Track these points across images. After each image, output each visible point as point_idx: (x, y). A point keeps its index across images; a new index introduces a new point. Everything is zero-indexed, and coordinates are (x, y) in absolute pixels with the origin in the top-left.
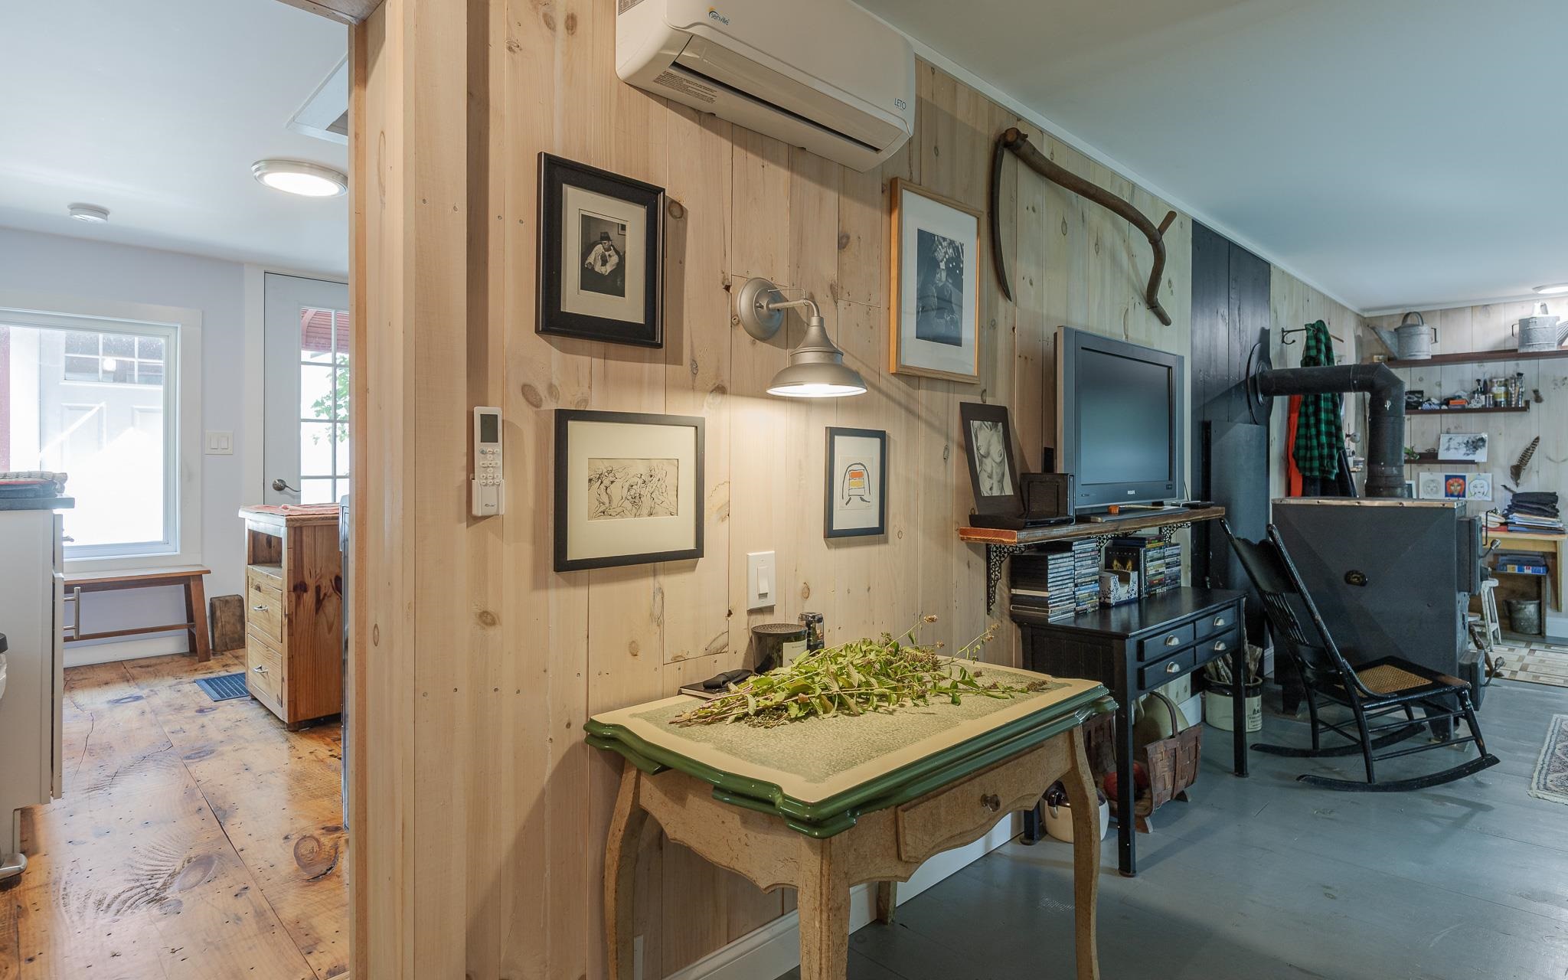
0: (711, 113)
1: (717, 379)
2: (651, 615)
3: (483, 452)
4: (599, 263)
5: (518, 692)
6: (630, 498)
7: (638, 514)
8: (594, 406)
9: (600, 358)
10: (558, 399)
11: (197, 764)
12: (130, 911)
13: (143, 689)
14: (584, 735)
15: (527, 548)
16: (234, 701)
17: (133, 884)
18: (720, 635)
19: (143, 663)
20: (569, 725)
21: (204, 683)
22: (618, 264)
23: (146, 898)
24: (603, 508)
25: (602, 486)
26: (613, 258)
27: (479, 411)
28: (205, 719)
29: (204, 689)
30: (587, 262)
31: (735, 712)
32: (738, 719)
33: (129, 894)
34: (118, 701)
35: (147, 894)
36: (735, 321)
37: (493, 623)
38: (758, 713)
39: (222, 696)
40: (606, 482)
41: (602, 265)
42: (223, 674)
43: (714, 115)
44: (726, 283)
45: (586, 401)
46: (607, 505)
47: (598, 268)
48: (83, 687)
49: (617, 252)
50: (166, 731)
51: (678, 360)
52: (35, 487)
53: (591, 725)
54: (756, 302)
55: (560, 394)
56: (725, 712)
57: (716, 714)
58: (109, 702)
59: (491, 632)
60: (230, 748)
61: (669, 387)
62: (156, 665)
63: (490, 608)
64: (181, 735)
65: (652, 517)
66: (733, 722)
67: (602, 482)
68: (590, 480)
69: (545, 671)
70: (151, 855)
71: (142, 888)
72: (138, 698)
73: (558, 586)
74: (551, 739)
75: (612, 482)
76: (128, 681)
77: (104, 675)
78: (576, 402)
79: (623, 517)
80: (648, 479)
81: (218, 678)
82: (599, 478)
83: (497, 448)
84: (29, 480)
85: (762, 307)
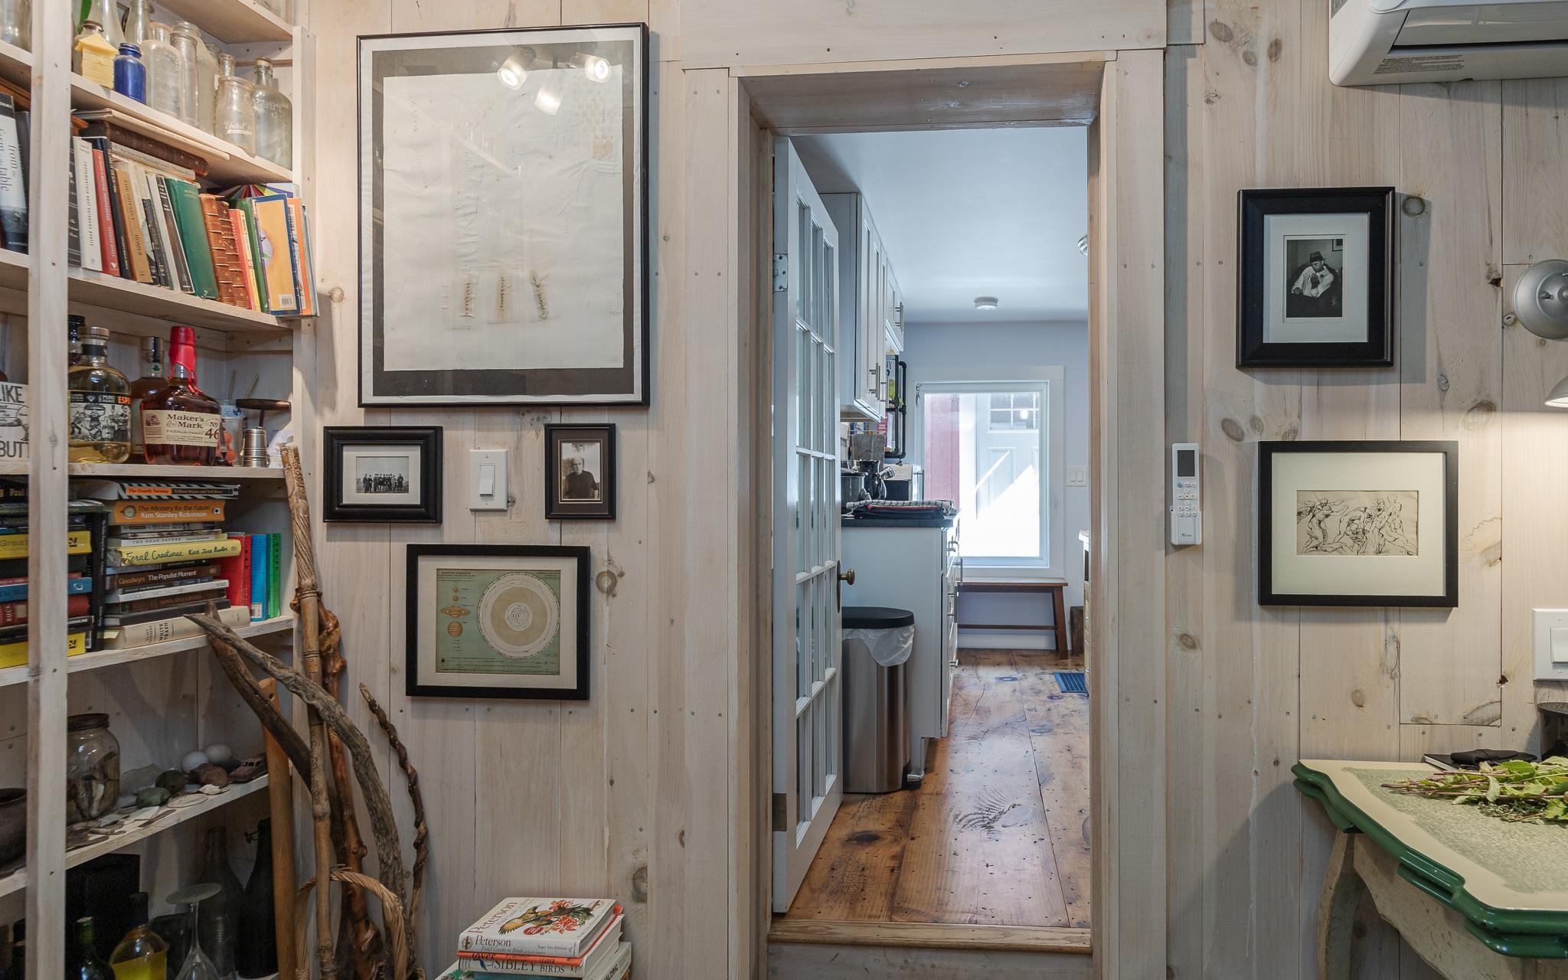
0: (1467, 80)
1: (1479, 394)
2: (1382, 664)
3: (1180, 486)
4: (1310, 285)
5: (1220, 717)
6: (1350, 533)
7: (1361, 551)
8: (1305, 436)
9: (1314, 385)
10: (1262, 431)
11: (1037, 738)
12: (971, 828)
13: (1019, 673)
14: (1293, 777)
15: (1228, 581)
16: (1075, 695)
17: (977, 811)
18: (1487, 705)
19: (1024, 653)
20: (1276, 763)
21: (1059, 676)
22: (1333, 283)
23: (982, 823)
24: (1315, 543)
25: (1315, 520)
26: (1326, 278)
27: (1176, 447)
28: (1052, 704)
29: (1057, 681)
30: (1294, 288)
31: (1469, 792)
32: (1471, 802)
33: (975, 817)
34: (1002, 679)
35: (983, 821)
36: (1510, 320)
37: (1193, 646)
38: (1499, 802)
39: (1068, 689)
40: (1320, 515)
41: (1313, 288)
42: (1074, 671)
43: (1471, 79)
44: (1494, 276)
45: (1295, 432)
46: (1321, 539)
47: (1309, 292)
48: (985, 664)
49: (1331, 270)
50: (1025, 707)
51: (1419, 377)
52: (932, 511)
53: (1299, 769)
54: (1541, 292)
55: (1265, 426)
56: (1454, 790)
57: (1441, 789)
58: (997, 678)
59: (1191, 654)
60: (1063, 731)
61: (1403, 408)
62: (1032, 656)
63: (1191, 632)
64: (1033, 713)
65: (1380, 556)
66: (1463, 804)
67: (1314, 516)
68: (1299, 513)
69: (1249, 702)
70: (992, 794)
71: (981, 816)
72: (1014, 679)
73: (1262, 620)
74: (1256, 772)
75: (1327, 516)
76: (1012, 665)
77: (998, 658)
78: (1283, 432)
79: (1341, 554)
80: (1374, 513)
81: (1069, 674)
82: (1310, 511)
83: (1195, 481)
84: (929, 506)
85: (1549, 297)
